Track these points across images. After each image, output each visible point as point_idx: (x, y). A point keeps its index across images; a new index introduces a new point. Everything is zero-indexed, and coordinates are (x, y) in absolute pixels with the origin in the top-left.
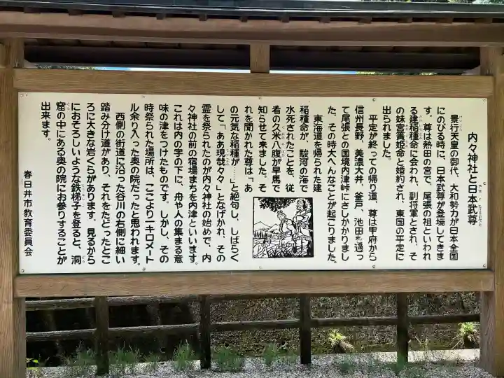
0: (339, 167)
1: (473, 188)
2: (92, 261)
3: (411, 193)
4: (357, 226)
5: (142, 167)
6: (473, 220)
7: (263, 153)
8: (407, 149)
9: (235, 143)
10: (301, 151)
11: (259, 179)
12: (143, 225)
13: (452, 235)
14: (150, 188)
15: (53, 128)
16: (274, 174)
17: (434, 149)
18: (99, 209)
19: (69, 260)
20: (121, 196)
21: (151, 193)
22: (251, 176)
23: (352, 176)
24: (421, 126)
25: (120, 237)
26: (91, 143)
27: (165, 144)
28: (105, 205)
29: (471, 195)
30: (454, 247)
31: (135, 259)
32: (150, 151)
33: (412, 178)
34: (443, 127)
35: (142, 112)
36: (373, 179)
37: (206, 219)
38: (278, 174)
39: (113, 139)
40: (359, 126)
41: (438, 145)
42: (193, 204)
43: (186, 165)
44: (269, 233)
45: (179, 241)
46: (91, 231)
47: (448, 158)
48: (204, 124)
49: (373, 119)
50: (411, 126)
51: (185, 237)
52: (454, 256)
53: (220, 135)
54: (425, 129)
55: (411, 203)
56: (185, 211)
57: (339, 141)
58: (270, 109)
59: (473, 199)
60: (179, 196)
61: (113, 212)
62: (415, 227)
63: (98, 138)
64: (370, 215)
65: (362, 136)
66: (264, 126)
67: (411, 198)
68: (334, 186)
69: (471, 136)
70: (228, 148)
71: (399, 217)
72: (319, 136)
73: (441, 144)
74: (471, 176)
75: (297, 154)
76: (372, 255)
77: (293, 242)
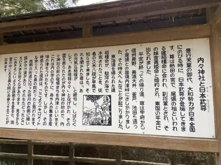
0: (124, 80)
1: (202, 89)
2: (17, 123)
3: (163, 93)
4: (134, 110)
5: (38, 82)
6: (204, 108)
7: (88, 74)
8: (160, 69)
9: (76, 71)
10: (105, 72)
11: (86, 86)
12: (37, 108)
13: (191, 117)
14: (41, 91)
15: (8, 68)
16: (93, 84)
17: (176, 68)
18: (21, 101)
19: (10, 123)
20: (29, 95)
21: (40, 93)
22: (82, 85)
23: (131, 84)
24: (168, 56)
25: (28, 113)
26: (20, 73)
27: (47, 72)
28: (24, 99)
29: (201, 93)
30: (192, 124)
31: (33, 123)
32: (41, 76)
33: (164, 84)
34: (182, 56)
35: (39, 59)
36: (142, 85)
37: (62, 105)
38: (95, 84)
39: (28, 71)
40: (134, 59)
41: (179, 65)
42: (57, 99)
43: (55, 81)
44: (90, 113)
45: (51, 115)
46: (18, 110)
47: (185, 72)
48: (63, 62)
49: (141, 55)
50: (162, 57)
51: (53, 114)
52: (192, 129)
53: (70, 67)
54: (171, 58)
56: (54, 102)
57: (124, 66)
58: (91, 54)
59: (203, 96)
60: (52, 95)
61: (26, 102)
62: (167, 111)
63: (22, 71)
64: (141, 104)
65: (135, 63)
66: (89, 61)
67: (164, 95)
68: (121, 89)
69: (199, 60)
70: (73, 72)
71: (157, 106)
72: (114, 65)
73: (180, 65)
74: (201, 82)
75: (103, 74)
76: (142, 126)
77: (101, 118)
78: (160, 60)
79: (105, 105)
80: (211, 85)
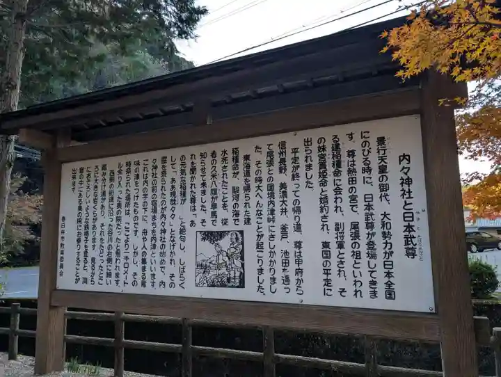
0: (265, 201)
1: (408, 216)
2: (93, 283)
3: (337, 224)
4: (284, 258)
5: (123, 209)
6: (411, 253)
7: (204, 192)
8: (330, 178)
9: (183, 187)
10: (233, 188)
11: (200, 215)
12: (123, 255)
13: (387, 271)
14: (127, 226)
15: (77, 186)
16: (212, 210)
17: (360, 176)
18: (98, 243)
19: (81, 281)
20: (110, 232)
21: (127, 229)
22: (194, 213)
23: (278, 209)
24: (344, 153)
25: (109, 264)
26: (95, 194)
27: (137, 191)
28: (102, 239)
29: (406, 224)
30: (389, 284)
31: (117, 281)
32: (128, 198)
33: (337, 207)
34: (369, 152)
35: (124, 168)
36: (297, 210)
37: (162, 250)
38: (215, 210)
39: (107, 190)
40: (283, 161)
41: (364, 171)
42: (154, 238)
43: (150, 206)
44: (208, 264)
45: (144, 269)
46: (93, 260)
47: (376, 183)
48: (162, 173)
49: (295, 152)
50: (333, 155)
51: (148, 266)
52: (390, 294)
53: (173, 180)
54: (349, 156)
55: (337, 234)
56: (148, 244)
57: (265, 176)
58: (209, 154)
59: (409, 228)
60: (145, 232)
61: (106, 245)
62: (342, 260)
63: (99, 190)
64: (296, 247)
65: (285, 170)
66: (204, 169)
67: (337, 229)
68: (261, 218)
69: (402, 158)
70: (178, 190)
71: (325, 249)
72: (248, 173)
73: (367, 169)
74: (405, 202)
75: (230, 190)
76: (299, 288)
77: (227, 273)
78: (329, 161)
79: (233, 250)
80: (425, 207)
